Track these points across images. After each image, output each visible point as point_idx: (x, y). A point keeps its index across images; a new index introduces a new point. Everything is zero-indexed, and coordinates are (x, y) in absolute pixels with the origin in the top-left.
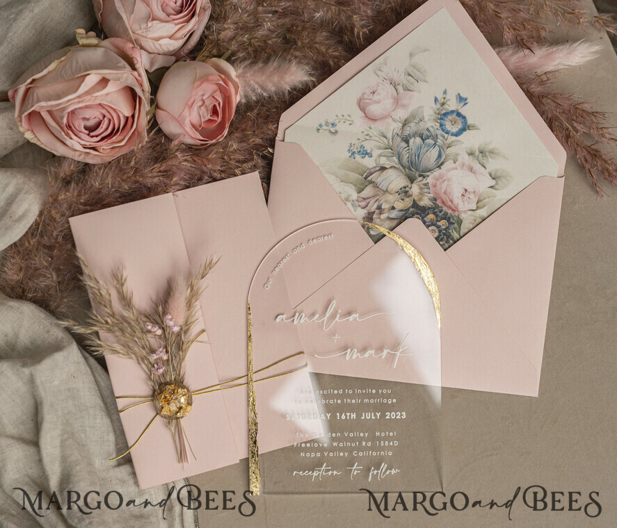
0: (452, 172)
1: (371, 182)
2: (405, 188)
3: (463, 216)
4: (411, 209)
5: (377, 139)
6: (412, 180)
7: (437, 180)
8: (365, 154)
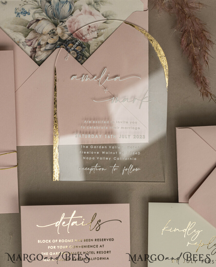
0: (79, 17)
1: (32, 30)
2: (53, 30)
3: (90, 42)
4: (58, 43)
5: (31, 3)
6: (56, 25)
7: (71, 23)
8: (26, 13)
